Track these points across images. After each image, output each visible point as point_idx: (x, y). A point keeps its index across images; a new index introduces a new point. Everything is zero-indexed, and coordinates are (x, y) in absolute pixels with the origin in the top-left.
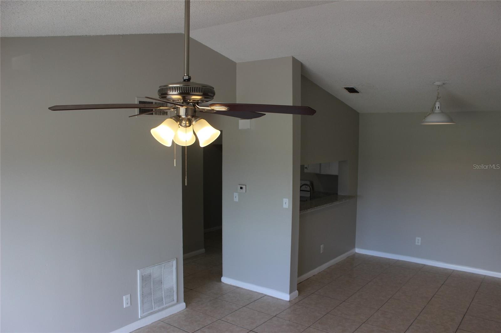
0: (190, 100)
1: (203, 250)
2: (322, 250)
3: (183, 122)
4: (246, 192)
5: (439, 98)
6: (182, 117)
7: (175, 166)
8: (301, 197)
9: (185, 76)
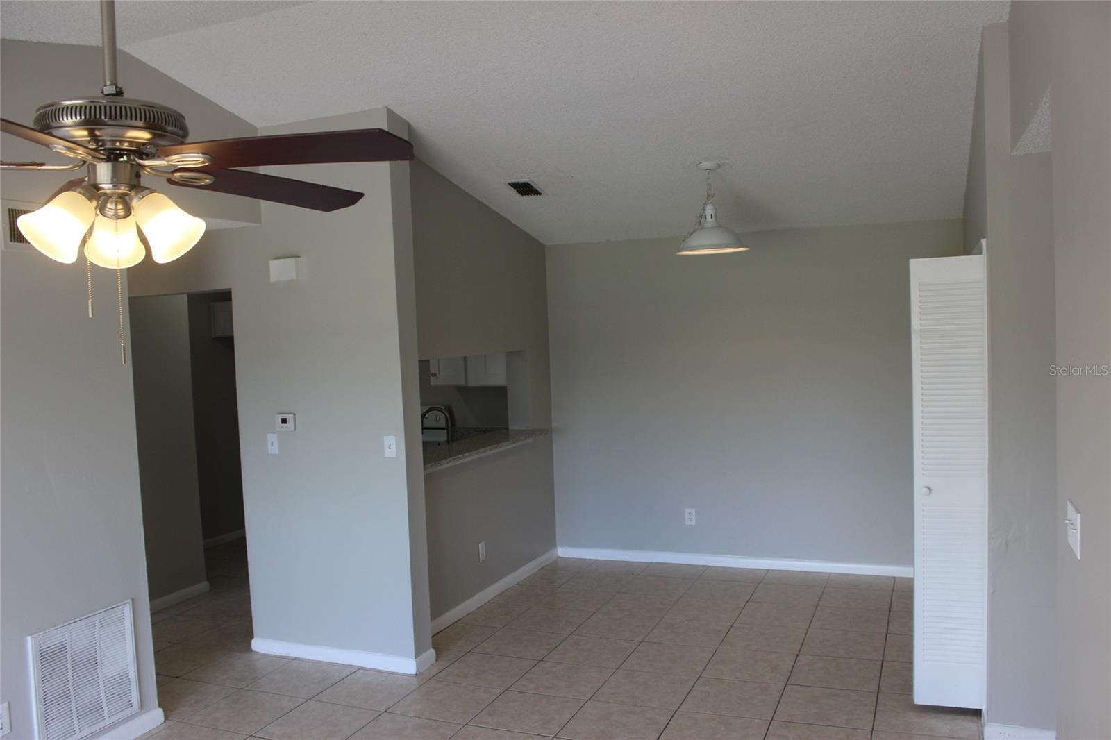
0: (121, 142)
1: (204, 585)
2: (483, 555)
3: (109, 205)
4: (295, 429)
5: (712, 197)
6: (103, 189)
7: (91, 316)
8: (424, 443)
9: (105, 86)
